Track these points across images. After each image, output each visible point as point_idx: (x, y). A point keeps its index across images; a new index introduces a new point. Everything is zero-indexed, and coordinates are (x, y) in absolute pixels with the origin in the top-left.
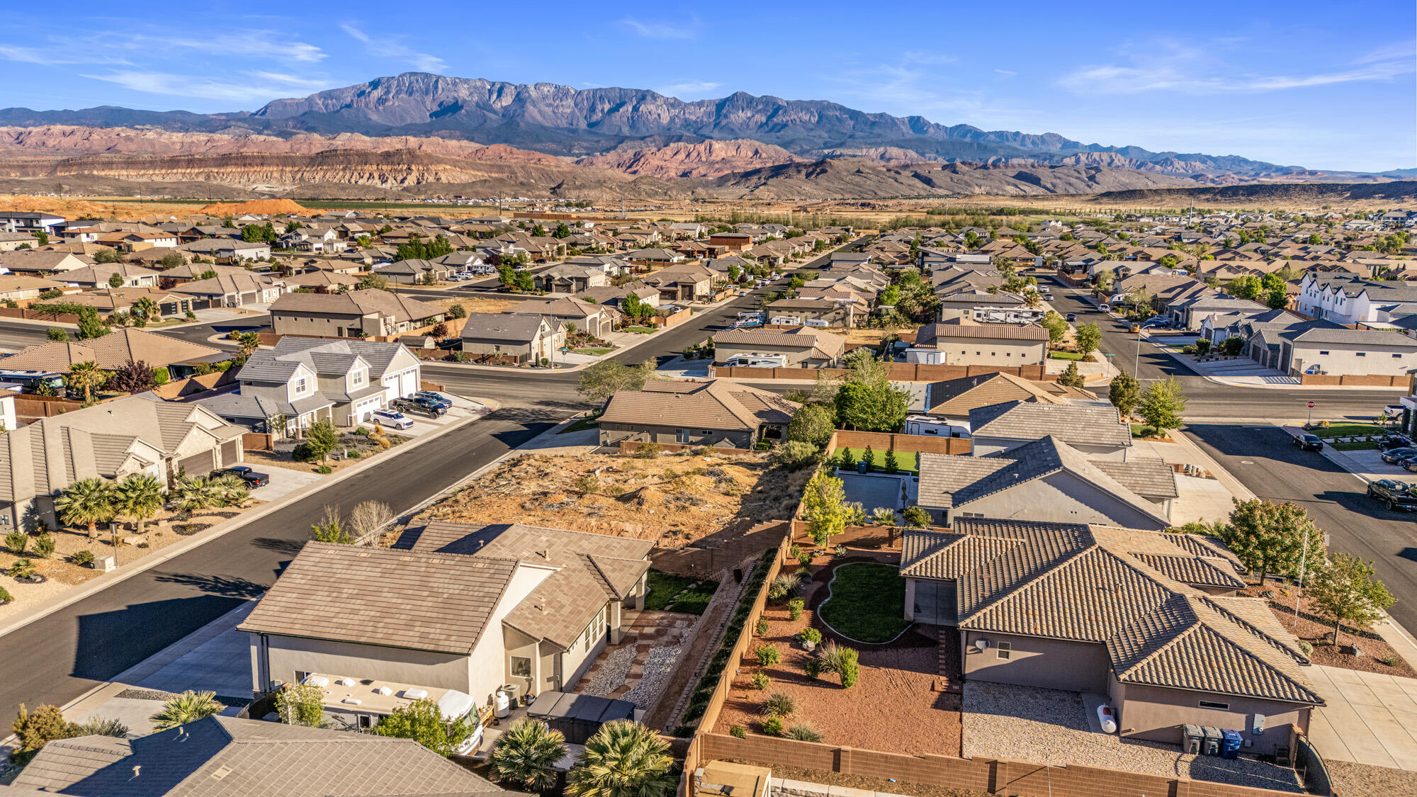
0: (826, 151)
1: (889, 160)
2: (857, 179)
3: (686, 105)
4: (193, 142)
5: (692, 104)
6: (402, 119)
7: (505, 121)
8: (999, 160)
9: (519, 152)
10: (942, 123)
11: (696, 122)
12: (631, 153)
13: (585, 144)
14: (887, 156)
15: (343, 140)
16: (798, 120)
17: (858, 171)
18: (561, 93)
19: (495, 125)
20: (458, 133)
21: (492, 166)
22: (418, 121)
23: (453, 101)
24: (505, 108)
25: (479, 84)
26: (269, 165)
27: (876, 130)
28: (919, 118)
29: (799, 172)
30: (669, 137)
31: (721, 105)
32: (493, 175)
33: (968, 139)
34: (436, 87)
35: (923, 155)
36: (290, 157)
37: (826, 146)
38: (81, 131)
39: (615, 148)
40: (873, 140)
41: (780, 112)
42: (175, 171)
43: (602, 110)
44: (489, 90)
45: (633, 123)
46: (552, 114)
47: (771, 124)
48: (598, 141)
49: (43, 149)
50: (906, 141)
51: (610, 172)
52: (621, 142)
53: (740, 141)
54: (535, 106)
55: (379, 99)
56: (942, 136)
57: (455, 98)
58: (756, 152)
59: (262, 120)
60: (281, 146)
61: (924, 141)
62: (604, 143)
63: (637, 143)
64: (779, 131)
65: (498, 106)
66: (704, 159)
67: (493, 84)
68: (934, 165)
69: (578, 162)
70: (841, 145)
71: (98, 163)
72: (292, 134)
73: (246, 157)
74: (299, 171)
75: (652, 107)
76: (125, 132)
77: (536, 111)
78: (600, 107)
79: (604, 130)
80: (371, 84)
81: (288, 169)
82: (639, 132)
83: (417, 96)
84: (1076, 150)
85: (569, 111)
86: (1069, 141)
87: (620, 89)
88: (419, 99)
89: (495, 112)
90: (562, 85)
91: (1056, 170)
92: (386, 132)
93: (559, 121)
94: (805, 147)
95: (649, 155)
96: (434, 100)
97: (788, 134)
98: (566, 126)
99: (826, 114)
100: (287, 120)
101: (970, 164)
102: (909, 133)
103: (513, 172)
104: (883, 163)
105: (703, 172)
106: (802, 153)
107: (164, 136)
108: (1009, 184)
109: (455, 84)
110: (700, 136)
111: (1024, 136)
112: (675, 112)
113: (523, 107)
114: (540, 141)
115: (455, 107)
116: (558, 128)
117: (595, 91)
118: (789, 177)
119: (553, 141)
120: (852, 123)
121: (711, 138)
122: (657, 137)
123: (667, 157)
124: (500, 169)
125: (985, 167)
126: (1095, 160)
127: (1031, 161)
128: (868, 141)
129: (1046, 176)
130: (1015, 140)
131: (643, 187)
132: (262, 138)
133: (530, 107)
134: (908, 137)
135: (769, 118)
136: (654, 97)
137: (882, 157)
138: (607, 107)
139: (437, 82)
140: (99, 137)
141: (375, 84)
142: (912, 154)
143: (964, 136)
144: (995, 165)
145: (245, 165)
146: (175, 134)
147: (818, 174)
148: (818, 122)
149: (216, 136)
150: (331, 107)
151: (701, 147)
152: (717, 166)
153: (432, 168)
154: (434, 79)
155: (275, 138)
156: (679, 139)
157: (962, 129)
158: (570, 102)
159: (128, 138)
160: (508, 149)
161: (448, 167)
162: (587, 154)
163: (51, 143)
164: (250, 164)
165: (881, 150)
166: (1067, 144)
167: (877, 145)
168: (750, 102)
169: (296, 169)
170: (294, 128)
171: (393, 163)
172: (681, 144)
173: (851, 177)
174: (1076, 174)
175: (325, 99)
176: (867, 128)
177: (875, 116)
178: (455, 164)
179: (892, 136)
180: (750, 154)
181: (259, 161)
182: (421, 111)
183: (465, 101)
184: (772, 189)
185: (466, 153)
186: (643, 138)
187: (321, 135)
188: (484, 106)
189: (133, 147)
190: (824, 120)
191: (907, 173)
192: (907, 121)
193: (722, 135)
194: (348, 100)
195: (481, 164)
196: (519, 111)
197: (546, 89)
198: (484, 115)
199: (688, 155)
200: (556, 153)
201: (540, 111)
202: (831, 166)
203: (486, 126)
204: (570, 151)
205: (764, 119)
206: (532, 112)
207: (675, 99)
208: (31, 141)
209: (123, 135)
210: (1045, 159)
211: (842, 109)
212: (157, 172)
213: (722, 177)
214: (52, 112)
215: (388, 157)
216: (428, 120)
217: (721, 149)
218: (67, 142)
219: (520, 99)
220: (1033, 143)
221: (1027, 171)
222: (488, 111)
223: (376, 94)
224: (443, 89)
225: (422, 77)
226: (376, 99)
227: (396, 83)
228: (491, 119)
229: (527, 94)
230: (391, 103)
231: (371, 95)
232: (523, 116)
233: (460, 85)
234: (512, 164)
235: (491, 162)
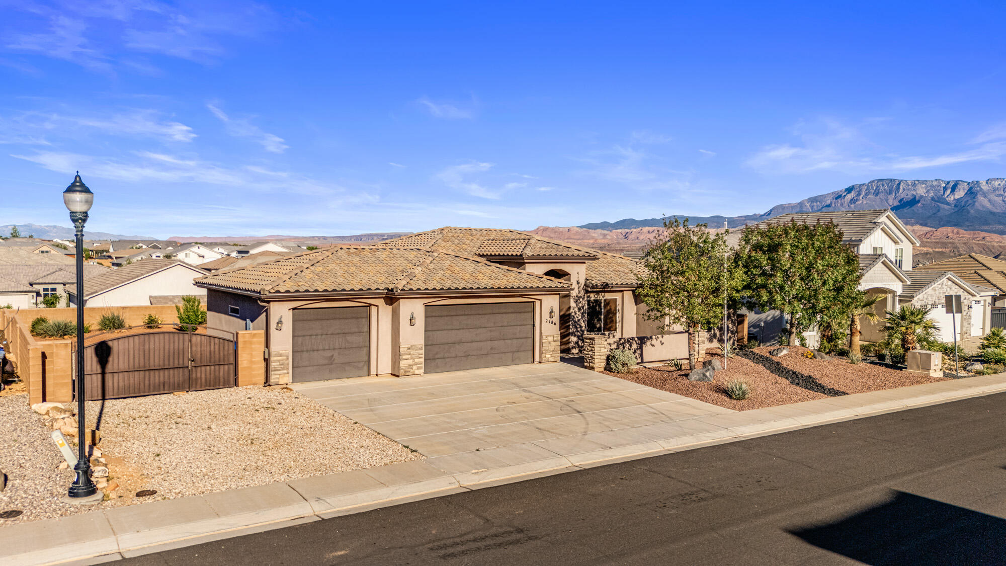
7: (956, 209)
9: (965, 232)
19: (947, 213)
21: (936, 243)
23: (912, 198)
24: (958, 200)
25: (935, 183)
32: (937, 250)
34: (898, 188)
38: (657, 230)
44: (944, 188)
46: (1001, 202)
49: (636, 241)
54: (985, 197)
55: (851, 200)
57: (913, 195)
65: (951, 199)
67: (948, 182)
77: (986, 200)
80: (846, 190)
83: (881, 196)
88: (883, 197)
89: (948, 204)
96: (896, 197)
103: (956, 247)
109: (914, 185)
113: (974, 198)
114: (989, 224)
115: (914, 201)
119: (1000, 224)
124: (944, 245)
133: (980, 198)
139: (899, 184)
141: (849, 190)
150: (815, 207)
154: (897, 182)
160: (956, 231)
175: (812, 202)
183: (921, 197)
185: (921, 234)
188: (939, 200)
194: (828, 202)
195: (927, 242)
196: (970, 202)
197: (997, 183)
198: (938, 206)
201: (990, 201)
203: (939, 214)
206: (982, 202)
218: (649, 237)
219: (972, 192)
222: (942, 203)
223: (849, 197)
224: (904, 189)
225: (887, 182)
226: (849, 200)
227: (866, 187)
228: (944, 209)
229: (978, 188)
230: (861, 202)
231: (846, 197)
232: (974, 205)
233: (919, 185)
234: (956, 241)
235: (937, 241)
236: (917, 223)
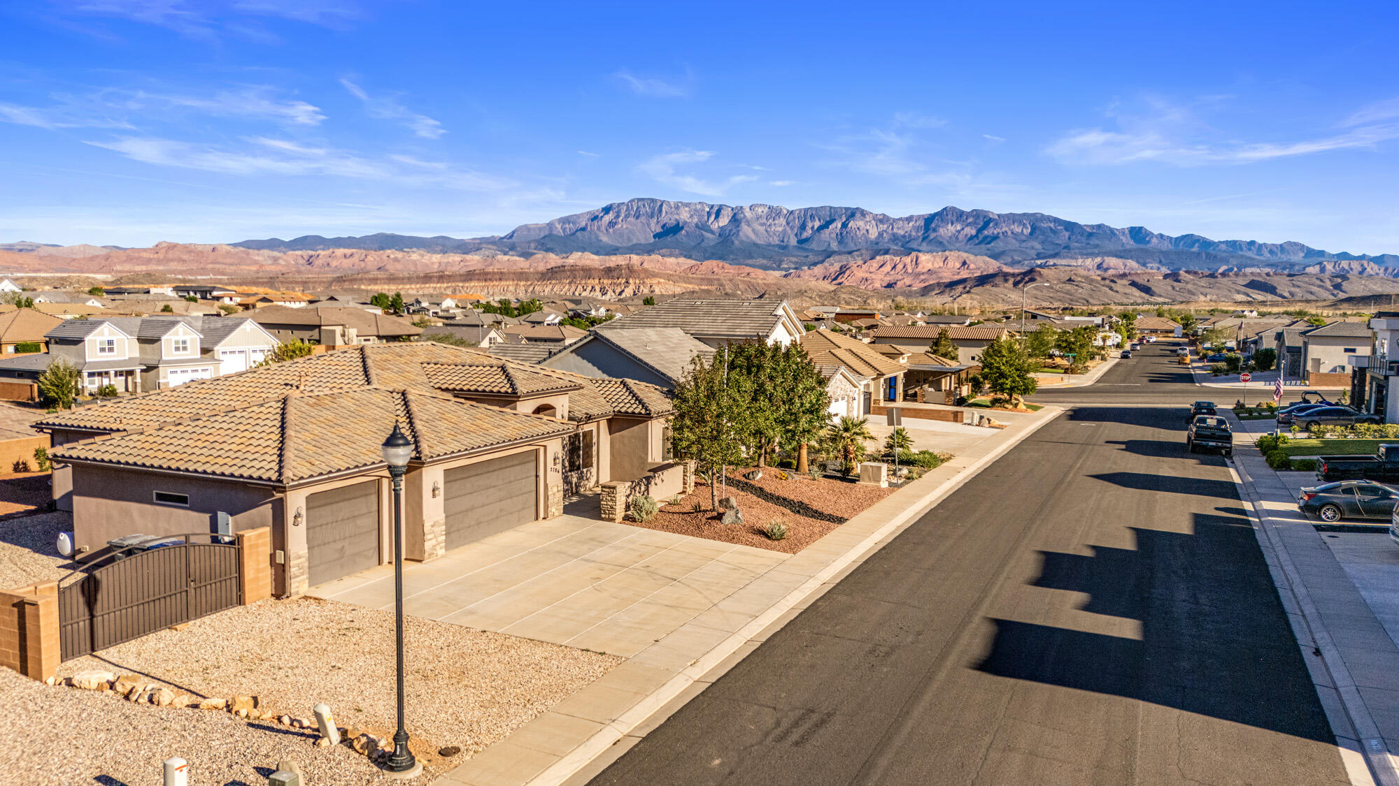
0: (1039, 262)
1: (1106, 270)
2: (1068, 287)
3: (894, 220)
4: (448, 262)
5: (900, 219)
6: (629, 239)
7: (721, 240)
8: (1231, 270)
9: (730, 267)
10: (1166, 233)
11: (904, 236)
12: (837, 266)
13: (794, 259)
14: (1105, 266)
15: (576, 258)
16: (1009, 233)
17: (1070, 280)
18: (774, 213)
19: (712, 244)
20: (677, 251)
21: (702, 279)
22: (643, 241)
23: (675, 223)
24: (722, 228)
25: (699, 207)
26: (506, 280)
27: (1094, 241)
28: (1141, 228)
29: (1006, 281)
30: (877, 250)
31: (929, 220)
32: (703, 287)
33: (1195, 249)
34: (660, 211)
35: (1144, 265)
36: (525, 273)
37: (1039, 256)
38: (358, 253)
39: (822, 262)
40: (1090, 251)
41: (991, 225)
42: (427, 285)
43: (813, 228)
44: (708, 213)
45: (841, 239)
46: (764, 232)
47: (981, 237)
48: (807, 256)
49: (327, 269)
50: (1125, 251)
51: (813, 283)
52: (829, 257)
53: (947, 253)
54: (749, 225)
55: (610, 223)
56: (1166, 246)
57: (677, 220)
58: (964, 263)
59: (508, 244)
60: (521, 263)
61: (1147, 251)
62: (812, 258)
63: (844, 257)
64: (989, 243)
65: (715, 226)
66: (910, 271)
67: (712, 207)
68: (1155, 273)
69: (785, 276)
70: (1055, 256)
71: (366, 279)
72: (533, 254)
73: (488, 273)
74: (531, 285)
75: (861, 223)
76: (393, 253)
77: (750, 230)
78: (810, 225)
79: (814, 246)
80: (604, 209)
81: (522, 283)
82: (847, 246)
83: (643, 219)
84: (1320, 259)
85: (780, 229)
86: (1314, 250)
87: (831, 208)
88: (644, 221)
89: (712, 232)
90: (775, 206)
91: (1294, 278)
92: (614, 251)
93: (771, 239)
94: (1016, 258)
95: (854, 268)
96: (658, 222)
97: (998, 245)
98: (778, 243)
99: (1038, 225)
100: (529, 242)
101: (1195, 273)
102: (1130, 243)
103: (722, 285)
104: (1099, 272)
105: (908, 283)
106: (1013, 263)
107: (426, 257)
108: (1238, 292)
109: (677, 208)
110: (906, 246)
111: (1260, 246)
112: (883, 227)
113: (738, 226)
114: (752, 258)
115: (677, 228)
116: (769, 245)
117: (806, 210)
118: (996, 285)
119: (764, 257)
120: (1067, 234)
121: (919, 251)
122: (864, 251)
123: (872, 270)
124: (710, 282)
125: (1212, 276)
126: (1343, 269)
127: (1267, 270)
128: (1085, 252)
129: (1283, 285)
130: (1250, 250)
131: (843, 296)
132: (506, 258)
133: (744, 227)
134: (1128, 247)
135: (979, 231)
136: (863, 213)
137: (1099, 267)
138: (817, 224)
139: (661, 206)
140: (374, 258)
141: (607, 210)
142: (1132, 264)
143: (1193, 246)
144: (1223, 275)
145: (486, 280)
146: (435, 256)
147: (1027, 282)
148: (1031, 234)
149: (468, 257)
150: (568, 230)
151: (908, 260)
152: (922, 277)
153: (648, 281)
154: (659, 204)
155: (517, 258)
156: (886, 252)
157: (1189, 239)
158: (782, 221)
159: (396, 260)
160: (720, 265)
161: (662, 281)
162: (796, 268)
163: (334, 264)
164: (490, 280)
165: (1098, 260)
166: (1310, 253)
167: (1093, 255)
168: (960, 216)
169: (529, 283)
170: (535, 249)
171: (613, 278)
172: (888, 257)
173: (1061, 285)
174: (1318, 282)
175: (564, 223)
176: (1084, 239)
177: (1092, 227)
178: (669, 278)
179: (1111, 246)
180: (958, 265)
181: (498, 277)
182: (645, 232)
183: (685, 223)
184: (975, 297)
185: (682, 268)
186: (850, 253)
187: (557, 255)
188: (703, 227)
189: (399, 266)
190: (1038, 232)
191: (1125, 282)
192: (1127, 231)
193: (929, 248)
194: (583, 224)
195: (693, 278)
196: (734, 231)
197: (760, 210)
198: (702, 235)
199: (894, 267)
200: (765, 268)
201: (753, 230)
202: (1040, 275)
203: (703, 245)
204: (779, 266)
205: (974, 232)
206: (746, 231)
207: (884, 215)
208: (318, 262)
209: (392, 256)
210: (1284, 269)
211: (1056, 220)
212: (413, 286)
213: (926, 287)
214: (339, 239)
215: (609, 272)
216: (652, 240)
217: (927, 261)
218: (347, 263)
219: (736, 219)
220: (1271, 252)
221: (1260, 279)
222: (706, 231)
223: (607, 218)
224: (666, 212)
225: (649, 202)
226: (607, 222)
227: (625, 208)
228: (708, 238)
229: (742, 216)
230: (620, 226)
231: (603, 219)
232: (738, 234)
233: (682, 208)
234: (722, 278)
235: (703, 276)
236: (681, 255)
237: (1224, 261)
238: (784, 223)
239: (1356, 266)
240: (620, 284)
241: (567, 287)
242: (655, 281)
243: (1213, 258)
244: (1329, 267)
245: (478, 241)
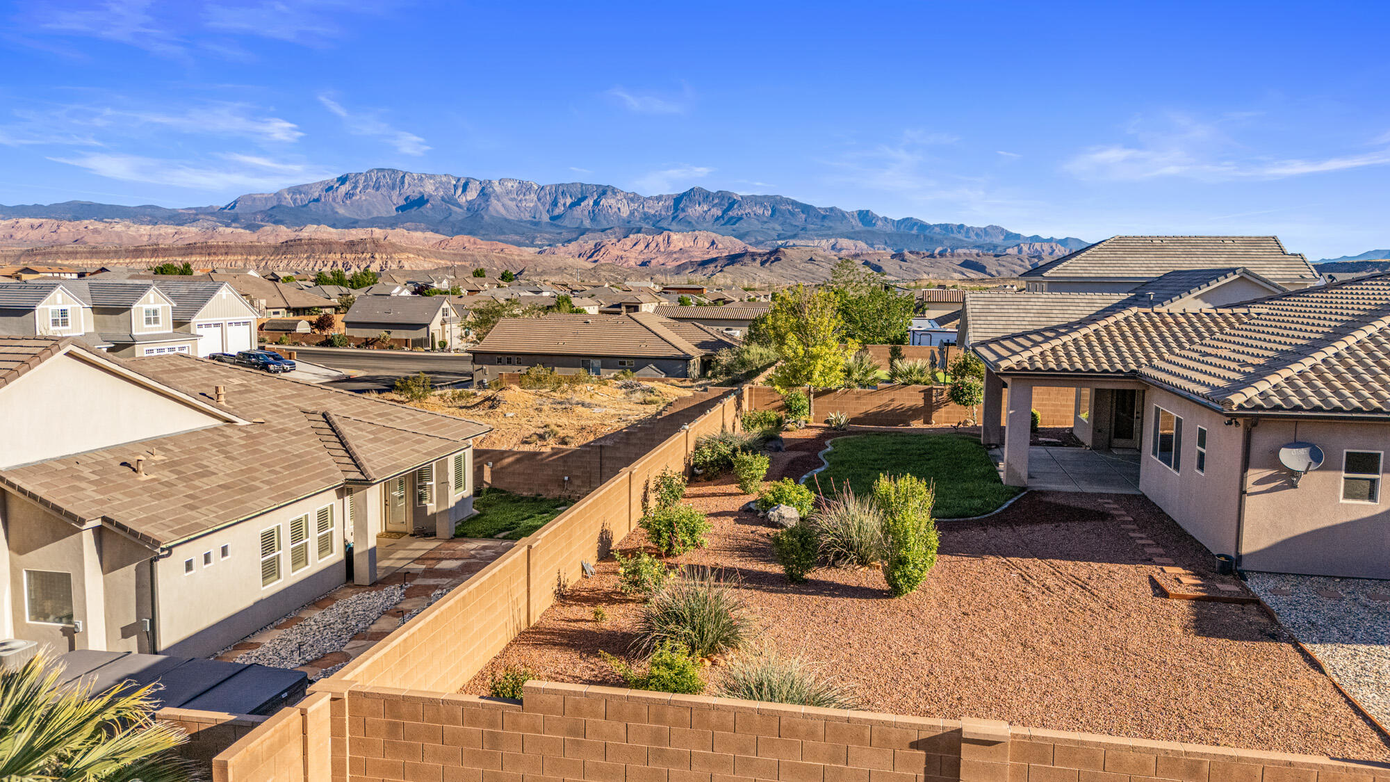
0: (780, 242)
1: (840, 250)
2: (810, 266)
3: (645, 199)
4: (160, 235)
5: (650, 198)
6: (369, 212)
7: (470, 214)
8: (946, 250)
9: (482, 242)
10: (889, 217)
11: (654, 215)
12: (591, 244)
13: (547, 236)
14: (838, 246)
15: (309, 231)
16: (752, 214)
17: (811, 259)
18: (525, 188)
19: (460, 218)
20: (423, 225)
21: (455, 254)
22: (384, 214)
23: (419, 196)
24: (470, 202)
25: (444, 179)
26: (234, 254)
27: (827, 223)
28: (868, 211)
29: (754, 260)
30: (629, 229)
31: (678, 200)
32: (456, 263)
33: (914, 232)
34: (403, 182)
35: (872, 245)
36: (256, 246)
37: (779, 237)
38: (49, 224)
39: (576, 239)
40: (825, 232)
41: (735, 207)
42: (139, 260)
43: (564, 205)
44: (455, 186)
45: (593, 216)
46: (515, 207)
47: (726, 218)
48: (561, 233)
49: (10, 241)
50: (855, 232)
51: (570, 261)
52: (583, 234)
53: (697, 233)
54: (499, 200)
55: (347, 194)
56: (890, 229)
57: (420, 193)
58: (713, 243)
59: (230, 214)
60: (247, 236)
61: (872, 233)
62: (566, 235)
63: (598, 235)
64: (734, 224)
65: (462, 200)
66: (662, 249)
67: (459, 180)
68: (883, 255)
69: (540, 253)
70: (794, 236)
71: (63, 253)
72: (259, 227)
73: (211, 247)
74: (263, 259)
75: (612, 201)
76: (92, 224)
77: (500, 205)
78: (561, 201)
79: (566, 223)
80: (339, 179)
81: (252, 258)
82: (599, 224)
83: (383, 190)
84: (1019, 241)
85: (532, 205)
86: (1011, 233)
87: (582, 185)
88: (385, 193)
89: (460, 206)
90: (525, 180)
91: (1000, 258)
92: (353, 224)
93: (522, 214)
94: (759, 238)
95: (609, 246)
96: (400, 194)
97: (742, 226)
98: (529, 219)
99: (777, 207)
100: (255, 213)
101: (918, 253)
102: (859, 226)
103: (476, 261)
104: (834, 253)
105: (662, 262)
106: (757, 243)
107: (132, 229)
108: (955, 271)
109: (421, 179)
110: (657, 226)
111: (968, 229)
112: (634, 206)
113: (487, 201)
114: (504, 233)
115: (421, 201)
116: (521, 221)
117: (557, 186)
118: (745, 264)
119: (517, 233)
120: (804, 216)
121: (670, 230)
122: (617, 230)
123: (626, 248)
124: (463, 257)
125: (932, 256)
126: (1037, 250)
127: (975, 251)
128: (820, 233)
129: (990, 263)
130: (959, 232)
131: (603, 273)
132: (229, 230)
133: (494, 201)
134: (857, 229)
135: (725, 212)
136: (615, 192)
137: (833, 248)
138: (569, 201)
139: (403, 177)
140: (68, 230)
141: (343, 180)
142: (862, 245)
143: (911, 229)
144: (941, 254)
145: (209, 254)
146: (143, 227)
147: (772, 262)
148: (772, 215)
149: (184, 229)
150: (299, 201)
151: (660, 239)
152: (675, 256)
153: (396, 256)
154: (401, 175)
155: (242, 231)
156: (639, 231)
157: (909, 222)
158: (533, 197)
159: (96, 231)
160: (472, 240)
161: (412, 256)
162: (550, 245)
163: (19, 235)
164: (215, 254)
165: (832, 241)
166: (1009, 236)
167: (828, 237)
168: (707, 196)
169: (261, 257)
170: (262, 221)
171: (356, 252)
172: (640, 235)
173: (803, 265)
174: (1020, 262)
175: (294, 193)
176: (818, 221)
177: (826, 210)
178: (418, 252)
179: (842, 228)
180: (707, 245)
181: (223, 251)
182: (387, 204)
183: (431, 196)
184: (728, 275)
185: (431, 243)
186: (603, 230)
187: (288, 228)
188: (449, 200)
189: (100, 239)
190: (777, 214)
191: (858, 262)
192: (856, 215)
193: (680, 227)
194: (316, 195)
195: (444, 253)
196: (483, 205)
197: (510, 185)
198: (449, 208)
199: (647, 246)
200: (519, 244)
201: (504, 205)
202: (785, 254)
203: (451, 219)
204: (532, 243)
205: (720, 213)
206: (496, 206)
207: (635, 194)
209: (91, 227)
210: (989, 250)
211: (794, 203)
212: (121, 261)
213: (679, 266)
214: (23, 206)
215: (351, 245)
216: (394, 213)
217: (679, 240)
218: (34, 235)
219: (484, 194)
220: (977, 235)
221: (972, 259)
222: (453, 205)
223: (344, 189)
224: (409, 184)
225: (390, 172)
226: (343, 193)
227: (363, 178)
228: (456, 212)
229: (491, 189)
230: (358, 197)
231: (339, 190)
232: (487, 209)
233: (426, 180)
234: (476, 253)
235: (456, 252)
236: (428, 229)
237: (940, 243)
238: (535, 198)
239: (1046, 247)
240: (365, 259)
241: (305, 262)
242: (404, 256)
243: (930, 240)
244: (1025, 248)
245: (194, 211)
